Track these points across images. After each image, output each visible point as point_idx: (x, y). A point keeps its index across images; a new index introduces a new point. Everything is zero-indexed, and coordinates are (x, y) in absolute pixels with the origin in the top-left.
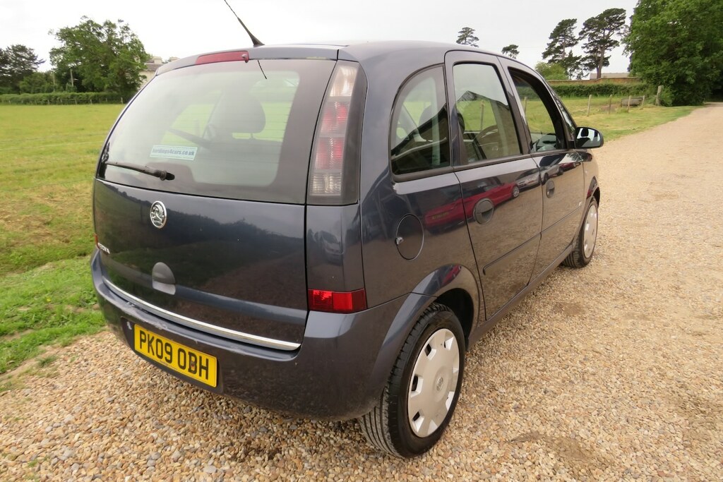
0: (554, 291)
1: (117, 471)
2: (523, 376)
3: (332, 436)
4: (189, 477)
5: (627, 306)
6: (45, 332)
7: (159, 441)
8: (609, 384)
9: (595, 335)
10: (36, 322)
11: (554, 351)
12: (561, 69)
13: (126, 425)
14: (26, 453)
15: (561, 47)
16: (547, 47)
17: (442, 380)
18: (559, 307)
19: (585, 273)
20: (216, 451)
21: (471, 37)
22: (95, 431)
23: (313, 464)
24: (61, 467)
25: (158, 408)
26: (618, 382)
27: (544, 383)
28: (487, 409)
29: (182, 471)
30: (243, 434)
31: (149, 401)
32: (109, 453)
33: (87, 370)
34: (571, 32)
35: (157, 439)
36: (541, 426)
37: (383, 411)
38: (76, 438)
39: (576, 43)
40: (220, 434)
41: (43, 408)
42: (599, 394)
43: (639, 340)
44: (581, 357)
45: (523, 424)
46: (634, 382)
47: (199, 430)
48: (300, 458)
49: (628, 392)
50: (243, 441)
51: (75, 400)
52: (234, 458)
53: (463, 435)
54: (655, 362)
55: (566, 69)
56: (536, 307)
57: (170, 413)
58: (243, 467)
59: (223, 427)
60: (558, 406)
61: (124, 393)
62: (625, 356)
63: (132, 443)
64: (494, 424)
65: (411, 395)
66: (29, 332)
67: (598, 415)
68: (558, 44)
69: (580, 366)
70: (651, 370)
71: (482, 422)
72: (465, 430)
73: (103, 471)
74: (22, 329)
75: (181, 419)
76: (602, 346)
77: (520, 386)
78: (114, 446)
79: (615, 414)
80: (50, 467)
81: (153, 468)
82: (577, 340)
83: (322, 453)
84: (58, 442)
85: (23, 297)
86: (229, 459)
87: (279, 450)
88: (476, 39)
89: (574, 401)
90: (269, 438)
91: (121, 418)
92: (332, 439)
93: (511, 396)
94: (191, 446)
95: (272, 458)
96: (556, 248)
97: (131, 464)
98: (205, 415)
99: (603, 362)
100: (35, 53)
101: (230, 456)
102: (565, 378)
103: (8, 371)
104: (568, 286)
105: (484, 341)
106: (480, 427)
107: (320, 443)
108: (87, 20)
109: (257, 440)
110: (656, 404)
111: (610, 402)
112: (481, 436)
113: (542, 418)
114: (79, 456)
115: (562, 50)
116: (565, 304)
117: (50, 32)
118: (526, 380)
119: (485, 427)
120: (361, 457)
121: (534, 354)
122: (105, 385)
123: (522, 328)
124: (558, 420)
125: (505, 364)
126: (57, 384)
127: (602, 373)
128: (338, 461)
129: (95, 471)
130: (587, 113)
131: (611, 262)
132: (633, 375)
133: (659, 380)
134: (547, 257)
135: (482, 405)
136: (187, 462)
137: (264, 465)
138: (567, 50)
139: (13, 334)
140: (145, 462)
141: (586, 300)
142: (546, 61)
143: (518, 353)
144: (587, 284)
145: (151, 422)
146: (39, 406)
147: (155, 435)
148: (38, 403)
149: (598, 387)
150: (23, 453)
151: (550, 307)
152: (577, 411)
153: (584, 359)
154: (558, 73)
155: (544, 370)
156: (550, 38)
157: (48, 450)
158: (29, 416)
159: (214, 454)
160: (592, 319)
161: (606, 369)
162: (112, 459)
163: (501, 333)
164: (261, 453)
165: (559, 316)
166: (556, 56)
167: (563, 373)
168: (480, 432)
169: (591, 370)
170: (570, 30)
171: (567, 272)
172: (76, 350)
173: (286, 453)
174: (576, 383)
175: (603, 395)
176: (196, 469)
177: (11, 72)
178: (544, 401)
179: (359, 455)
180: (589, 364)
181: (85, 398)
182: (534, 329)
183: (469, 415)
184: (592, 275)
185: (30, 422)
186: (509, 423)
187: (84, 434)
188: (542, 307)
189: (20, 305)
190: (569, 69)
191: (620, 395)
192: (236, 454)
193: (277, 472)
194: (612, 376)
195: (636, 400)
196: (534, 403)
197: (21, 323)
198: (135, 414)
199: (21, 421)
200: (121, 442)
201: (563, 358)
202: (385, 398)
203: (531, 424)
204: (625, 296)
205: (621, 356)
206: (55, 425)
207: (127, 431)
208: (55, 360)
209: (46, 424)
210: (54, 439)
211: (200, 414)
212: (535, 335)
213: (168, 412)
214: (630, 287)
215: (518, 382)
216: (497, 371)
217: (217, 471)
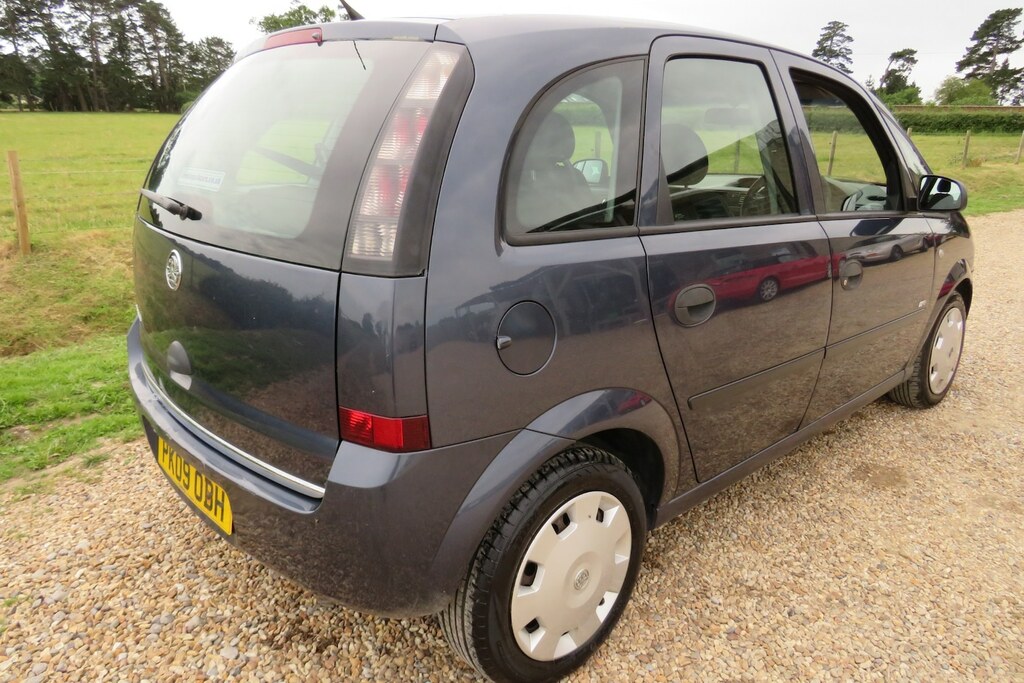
0: (864, 442)
1: (108, 633)
2: (761, 581)
3: (421, 631)
4: (196, 658)
5: (987, 483)
6: (111, 419)
7: (183, 597)
8: (908, 617)
9: (912, 527)
10: (107, 404)
11: (829, 544)
12: (985, 88)
13: (150, 566)
14: (10, 585)
15: (990, 53)
16: (966, 52)
17: (586, 575)
18: (862, 471)
19: (929, 418)
20: (249, 626)
21: (842, 35)
22: (106, 569)
23: (376, 671)
24: (41, 613)
25: (202, 548)
26: (928, 616)
27: (794, 597)
28: (681, 626)
29: (190, 648)
30: (297, 606)
31: (196, 535)
32: (110, 603)
33: (137, 479)
34: (1010, 29)
35: (181, 593)
36: (763, 672)
37: (466, 612)
38: (78, 575)
39: (1018, 47)
40: (265, 601)
41: (59, 524)
42: (886, 632)
43: (992, 545)
44: (875, 561)
45: (732, 663)
46: (959, 621)
47: (241, 590)
48: (361, 660)
49: (940, 637)
50: (292, 616)
51: (104, 520)
52: (270, 641)
53: (624, 665)
54: (1010, 590)
55: (995, 88)
56: (824, 467)
57: (216, 558)
58: (275, 657)
59: (274, 592)
60: (804, 640)
61: (168, 519)
62: (956, 570)
63: (146, 594)
64: (684, 654)
65: (519, 594)
66: (95, 416)
67: (872, 668)
68: (985, 49)
69: (866, 576)
70: (997, 603)
71: (665, 649)
72: (631, 657)
73: (90, 629)
74: (88, 411)
75: (225, 568)
76: (918, 547)
77: (750, 595)
78: (120, 594)
79: (903, 672)
80: (27, 612)
81: (156, 636)
82: (878, 531)
83: (395, 656)
84: (54, 576)
85: (104, 369)
86: (262, 642)
87: (335, 641)
88: (849, 39)
89: (836, 636)
90: (331, 618)
91: (148, 555)
92: (421, 636)
93: (730, 611)
94: (219, 612)
95: (322, 652)
96: (883, 369)
97: (130, 626)
98: (258, 568)
99: (911, 576)
100: (234, 48)
101: (264, 637)
102: (834, 593)
103: (48, 467)
104: (891, 437)
105: (717, 512)
106: (657, 656)
107: (400, 640)
108: (299, 5)
109: (312, 619)
110: (989, 668)
111: (902, 649)
112: (654, 673)
113: (768, 658)
114: (70, 601)
115: (990, 59)
116: (876, 466)
117: (252, 21)
118: (765, 587)
119: (666, 657)
120: (451, 673)
121: (792, 546)
122: (149, 503)
123: (789, 498)
124: (796, 666)
125: (739, 554)
126: (94, 495)
127: (902, 596)
128: (415, 672)
129: (80, 627)
130: (1016, 160)
131: (981, 403)
132: (959, 607)
133: (1007, 624)
134: (863, 381)
135: (675, 620)
136: (203, 635)
137: (305, 660)
138: (1000, 59)
139: (73, 418)
140: (148, 625)
141: (916, 465)
142: (962, 75)
143: (767, 540)
144: (926, 437)
145: (184, 567)
146: (56, 521)
147: (180, 587)
148: (58, 516)
149: (887, 618)
150: (6, 585)
151: (847, 469)
152: (836, 656)
153: (879, 567)
154: (979, 94)
155: (802, 575)
156: (973, 39)
157: (37, 586)
158: (38, 533)
159: (245, 629)
160: (915, 498)
161: (912, 589)
162: (108, 613)
163: (750, 502)
164: (309, 640)
165: (858, 486)
166: (979, 68)
167: (832, 585)
168: (654, 665)
169: (885, 587)
170: (1008, 26)
171: (898, 412)
172: (138, 449)
173: (345, 646)
174: (850, 605)
175: (892, 634)
176: (211, 648)
177: (203, 72)
178: (782, 628)
179: (450, 669)
180: (884, 575)
181: (116, 519)
182: (808, 502)
183: (648, 632)
184: (941, 423)
185: (35, 542)
186: (709, 657)
187: (92, 570)
188: (834, 466)
189: (95, 379)
190: (1000, 89)
191: (924, 639)
192: (274, 635)
193: (320, 675)
194: (921, 604)
195: (952, 653)
196: (763, 630)
197: (86, 404)
198: (169, 552)
199: (26, 539)
200: (132, 590)
201: (842, 559)
202: (469, 593)
203: (746, 665)
204: (989, 465)
205: (948, 570)
206: (62, 552)
207: (147, 576)
208: (105, 459)
209: (51, 548)
210: (50, 571)
211: (252, 566)
212: (805, 514)
213: (212, 555)
214: (1003, 452)
215: (751, 589)
216: (720, 564)
217: (237, 657)
